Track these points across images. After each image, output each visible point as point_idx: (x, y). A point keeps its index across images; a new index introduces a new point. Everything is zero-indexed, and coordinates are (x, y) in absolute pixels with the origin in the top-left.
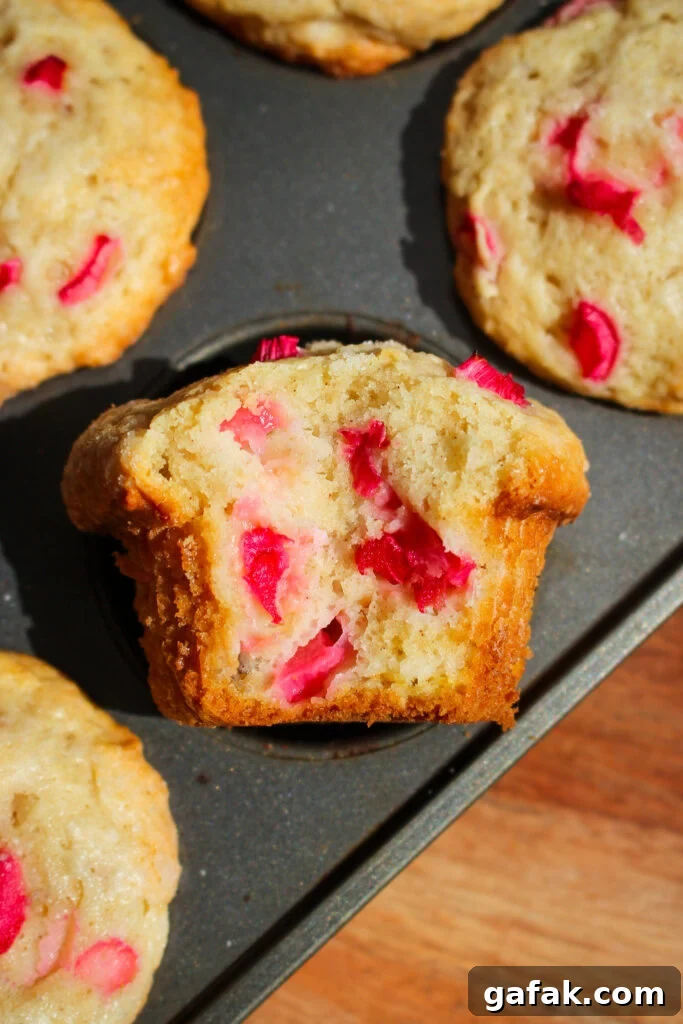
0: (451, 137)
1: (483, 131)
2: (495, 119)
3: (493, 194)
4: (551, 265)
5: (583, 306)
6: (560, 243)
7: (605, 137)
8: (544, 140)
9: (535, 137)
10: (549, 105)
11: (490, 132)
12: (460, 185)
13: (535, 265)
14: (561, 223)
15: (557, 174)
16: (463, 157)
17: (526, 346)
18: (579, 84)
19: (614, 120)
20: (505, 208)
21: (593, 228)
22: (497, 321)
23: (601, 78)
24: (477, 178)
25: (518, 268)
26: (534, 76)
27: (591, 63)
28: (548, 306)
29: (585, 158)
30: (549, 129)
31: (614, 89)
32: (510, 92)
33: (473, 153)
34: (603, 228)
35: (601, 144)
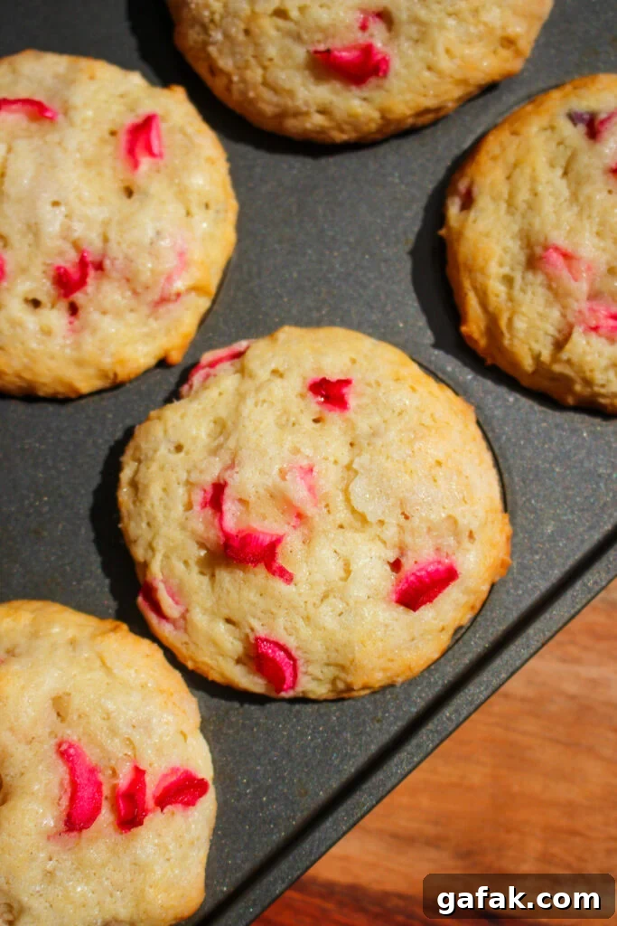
0: (124, 511)
1: (148, 507)
2: (155, 492)
3: (166, 557)
4: (226, 612)
5: (259, 640)
6: (228, 592)
7: (244, 497)
8: (197, 508)
9: (189, 506)
10: (195, 477)
11: (152, 506)
12: (139, 553)
13: (213, 614)
14: (225, 577)
15: (213, 535)
16: (135, 528)
17: (222, 675)
18: (214, 452)
19: (249, 480)
20: (179, 567)
21: (251, 576)
22: (195, 661)
23: (231, 443)
24: (151, 547)
25: (199, 618)
26: (179, 448)
27: (222, 428)
28: (232, 643)
29: (233, 518)
30: (198, 497)
31: (244, 453)
32: (162, 468)
33: (144, 525)
34: (260, 575)
35: (243, 502)
